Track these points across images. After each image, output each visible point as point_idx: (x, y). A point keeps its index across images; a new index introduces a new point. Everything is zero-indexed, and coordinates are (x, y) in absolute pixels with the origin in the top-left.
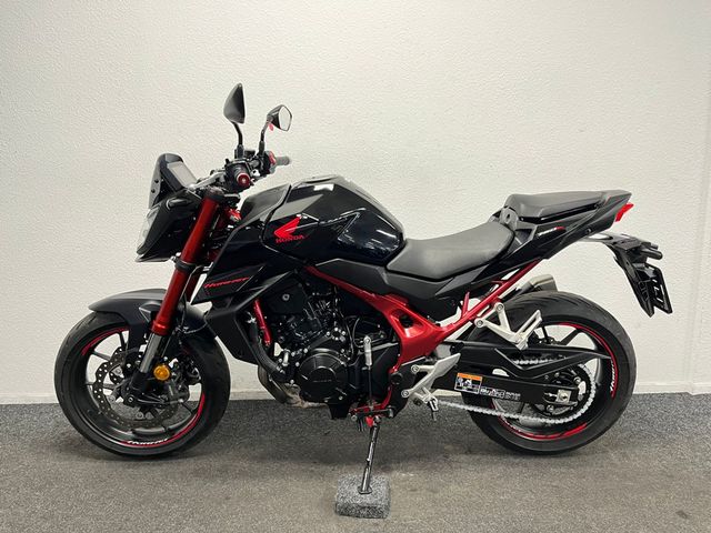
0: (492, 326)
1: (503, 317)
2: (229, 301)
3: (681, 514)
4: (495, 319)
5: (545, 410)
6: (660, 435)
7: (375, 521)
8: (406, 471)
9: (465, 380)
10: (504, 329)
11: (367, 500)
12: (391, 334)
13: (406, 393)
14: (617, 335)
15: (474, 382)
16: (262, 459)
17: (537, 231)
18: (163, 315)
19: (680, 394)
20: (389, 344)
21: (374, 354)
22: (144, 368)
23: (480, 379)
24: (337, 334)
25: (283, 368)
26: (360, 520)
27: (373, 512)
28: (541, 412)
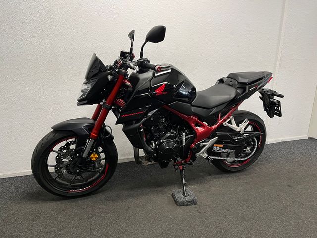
0: (229, 125)
1: (233, 121)
2: (134, 122)
3: (289, 186)
4: (230, 123)
5: (240, 155)
7: (194, 206)
8: (192, 185)
9: (217, 147)
10: (234, 126)
11: (189, 198)
12: (192, 131)
13: (197, 155)
15: (220, 147)
16: (132, 189)
17: (249, 88)
18: (96, 130)
20: (190, 136)
21: (186, 139)
22: (85, 155)
23: (222, 146)
24: (173, 133)
25: (153, 149)
26: (189, 207)
27: (193, 202)
28: (238, 156)
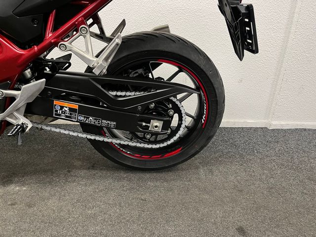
5: (144, 137)
6: (241, 156)
9: (62, 107)
10: (87, 54)
14: (209, 73)
15: (70, 109)
19: (262, 128)
28: (141, 139)
